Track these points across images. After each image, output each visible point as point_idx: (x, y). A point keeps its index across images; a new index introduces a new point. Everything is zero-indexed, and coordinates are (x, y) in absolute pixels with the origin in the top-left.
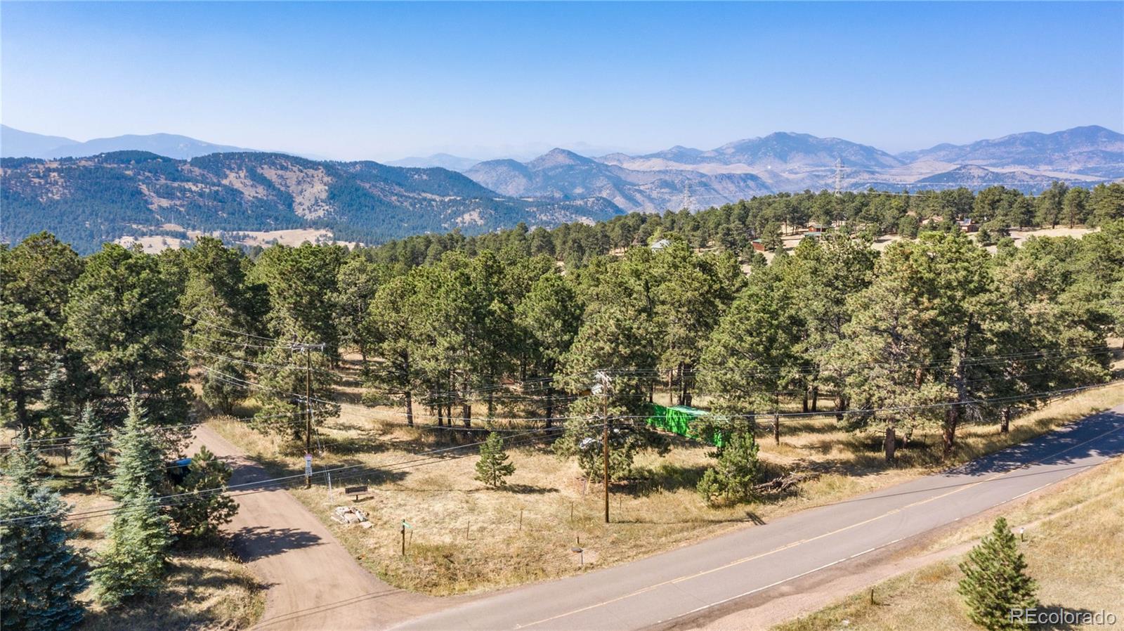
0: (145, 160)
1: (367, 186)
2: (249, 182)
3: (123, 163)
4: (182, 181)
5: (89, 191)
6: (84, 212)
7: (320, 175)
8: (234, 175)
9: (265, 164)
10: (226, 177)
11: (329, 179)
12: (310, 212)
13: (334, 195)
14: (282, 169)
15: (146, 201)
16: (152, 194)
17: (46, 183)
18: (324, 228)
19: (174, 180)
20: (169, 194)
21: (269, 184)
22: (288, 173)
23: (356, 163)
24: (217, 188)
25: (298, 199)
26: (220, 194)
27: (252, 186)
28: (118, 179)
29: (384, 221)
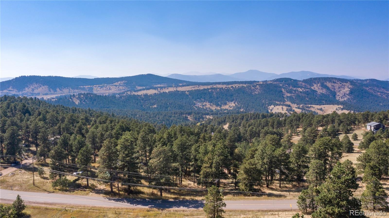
0: (288, 81)
1: (367, 89)
2: (320, 88)
3: (281, 82)
4: (297, 88)
5: (266, 91)
6: (263, 97)
7: (348, 85)
8: (316, 85)
9: (327, 81)
10: (313, 86)
11: (351, 86)
12: (342, 98)
13: (352, 92)
14: (333, 83)
15: (283, 94)
16: (285, 92)
17: (255, 89)
18: (341, 105)
19: (295, 87)
20: (290, 92)
21: (328, 88)
22: (336, 84)
23: (367, 80)
24: (308, 90)
25: (338, 94)
26: (309, 92)
27: (321, 89)
28: (276, 87)
29: (372, 102)
